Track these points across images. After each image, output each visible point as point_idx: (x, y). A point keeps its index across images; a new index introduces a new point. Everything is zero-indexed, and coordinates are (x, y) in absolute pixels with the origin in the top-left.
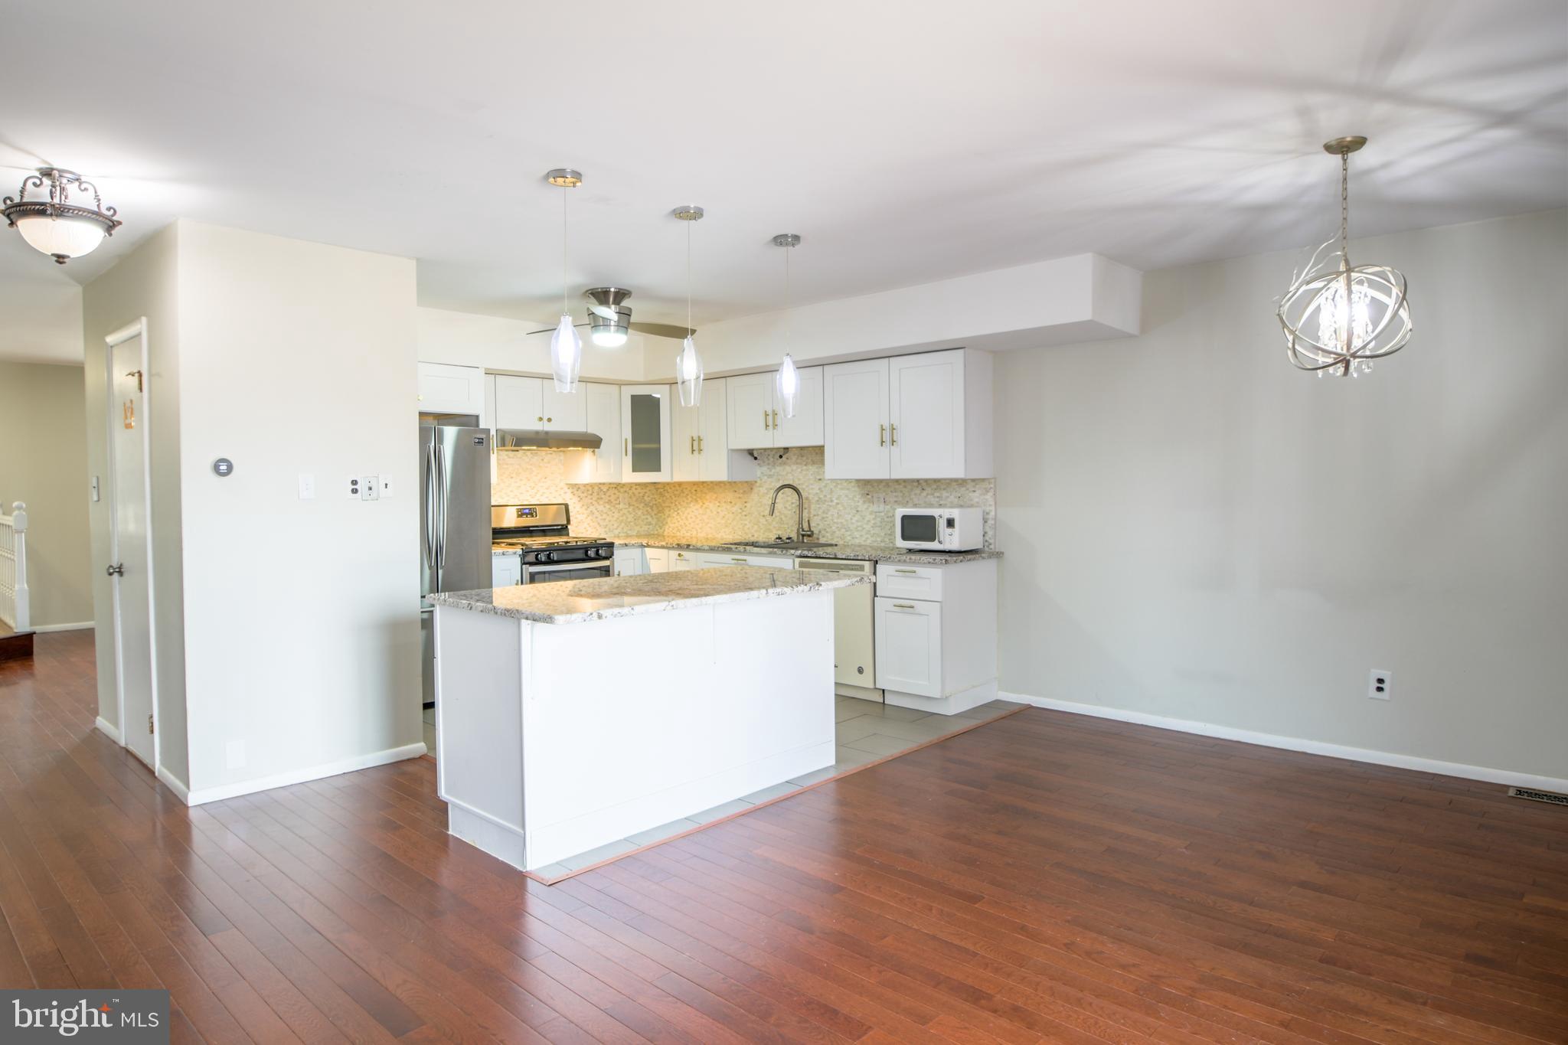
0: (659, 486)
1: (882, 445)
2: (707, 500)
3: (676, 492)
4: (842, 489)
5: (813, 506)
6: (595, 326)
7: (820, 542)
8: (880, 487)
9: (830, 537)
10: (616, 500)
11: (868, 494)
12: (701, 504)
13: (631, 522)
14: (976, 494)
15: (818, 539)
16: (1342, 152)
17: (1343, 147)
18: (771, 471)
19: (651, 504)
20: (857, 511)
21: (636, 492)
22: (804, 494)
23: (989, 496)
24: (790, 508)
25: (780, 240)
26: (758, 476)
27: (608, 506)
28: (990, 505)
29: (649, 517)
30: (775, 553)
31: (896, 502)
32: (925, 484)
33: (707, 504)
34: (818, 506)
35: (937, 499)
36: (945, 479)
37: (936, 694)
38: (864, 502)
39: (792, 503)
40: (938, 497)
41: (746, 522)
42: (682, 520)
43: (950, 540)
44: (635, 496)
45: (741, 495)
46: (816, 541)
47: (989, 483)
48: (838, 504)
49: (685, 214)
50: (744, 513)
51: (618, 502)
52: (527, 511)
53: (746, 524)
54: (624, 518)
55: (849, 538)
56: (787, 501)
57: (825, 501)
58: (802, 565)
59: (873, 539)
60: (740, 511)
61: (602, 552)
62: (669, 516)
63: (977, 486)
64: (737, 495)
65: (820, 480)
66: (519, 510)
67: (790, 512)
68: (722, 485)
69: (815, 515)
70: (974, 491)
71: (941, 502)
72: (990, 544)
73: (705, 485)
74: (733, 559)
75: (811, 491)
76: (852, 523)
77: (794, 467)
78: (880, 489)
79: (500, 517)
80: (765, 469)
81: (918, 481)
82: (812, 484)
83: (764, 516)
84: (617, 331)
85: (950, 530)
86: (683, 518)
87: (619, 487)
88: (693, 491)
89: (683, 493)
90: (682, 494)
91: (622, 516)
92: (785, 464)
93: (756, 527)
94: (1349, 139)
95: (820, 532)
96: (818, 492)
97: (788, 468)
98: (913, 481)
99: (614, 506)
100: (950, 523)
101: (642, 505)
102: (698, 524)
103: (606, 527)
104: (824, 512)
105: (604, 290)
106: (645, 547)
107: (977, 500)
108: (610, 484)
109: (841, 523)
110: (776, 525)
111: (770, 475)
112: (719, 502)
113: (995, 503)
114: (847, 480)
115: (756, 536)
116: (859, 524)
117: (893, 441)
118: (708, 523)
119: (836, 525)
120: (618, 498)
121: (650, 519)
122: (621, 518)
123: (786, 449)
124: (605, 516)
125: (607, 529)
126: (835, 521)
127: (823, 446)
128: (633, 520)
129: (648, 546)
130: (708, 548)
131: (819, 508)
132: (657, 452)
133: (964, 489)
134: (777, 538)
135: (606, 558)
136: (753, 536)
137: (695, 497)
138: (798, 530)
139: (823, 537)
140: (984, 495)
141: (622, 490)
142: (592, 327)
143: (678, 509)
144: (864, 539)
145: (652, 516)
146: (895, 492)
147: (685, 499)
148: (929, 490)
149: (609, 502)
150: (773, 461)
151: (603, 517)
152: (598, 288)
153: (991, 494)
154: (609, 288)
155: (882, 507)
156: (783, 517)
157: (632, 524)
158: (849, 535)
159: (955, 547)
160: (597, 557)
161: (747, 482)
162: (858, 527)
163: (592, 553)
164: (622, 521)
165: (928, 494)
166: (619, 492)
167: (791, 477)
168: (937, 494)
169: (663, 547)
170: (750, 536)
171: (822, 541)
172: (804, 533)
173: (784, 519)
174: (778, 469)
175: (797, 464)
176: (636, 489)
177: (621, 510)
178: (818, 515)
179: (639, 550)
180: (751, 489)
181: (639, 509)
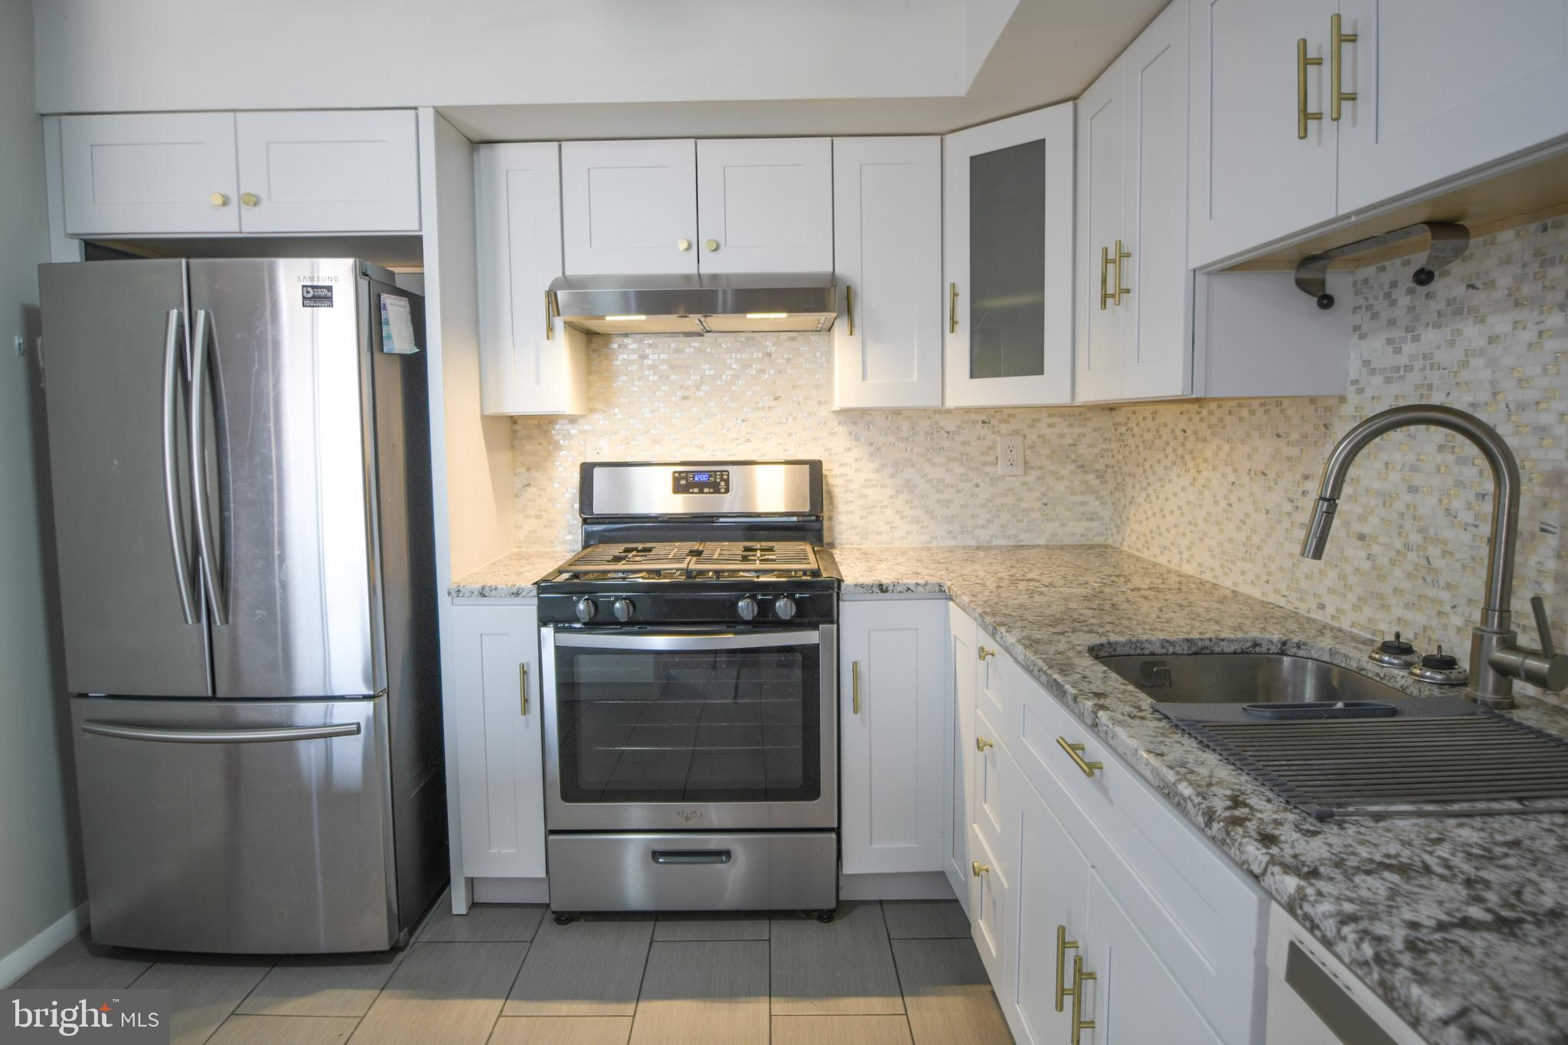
2: (1205, 460)
10: (984, 454)
12: (1193, 472)
13: (1029, 510)
18: (1398, 351)
19: (1100, 466)
26: (1353, 376)
27: (959, 469)
29: (1090, 498)
33: (1208, 473)
42: (1154, 515)
44: (1046, 443)
45: (1294, 451)
51: (991, 458)
52: (704, 478)
54: (1012, 499)
56: (1460, 484)
60: (1287, 507)
61: (786, 605)
62: (1133, 501)
64: (1283, 449)
66: (677, 479)
67: (1466, 537)
73: (1205, 408)
79: (622, 489)
80: (1375, 346)
83: (1362, 537)
86: (1157, 509)
88: (1178, 432)
89: (1160, 437)
90: (1157, 442)
91: (1005, 495)
97: (1472, 333)
99: (977, 470)
101: (1071, 467)
102: (1184, 534)
110: (1406, 585)
111: (1397, 369)
112: (1236, 471)
115: (1331, 609)
118: (1206, 536)
120: (992, 448)
121: (1094, 505)
122: (1001, 501)
124: (948, 494)
128: (1038, 505)
132: (1035, 317)
136: (1322, 607)
137: (1180, 451)
143: (1149, 485)
147: (1161, 456)
149: (965, 459)
150: (1411, 309)
151: (945, 496)
156: (1434, 552)
157: (1035, 515)
161: (1313, 400)
163: (748, 606)
164: (1003, 508)
170: (1312, 604)
173: (1438, 563)
174: (1430, 337)
176: (1051, 426)
177: (1002, 478)
180: (1326, 426)
181: (1060, 479)
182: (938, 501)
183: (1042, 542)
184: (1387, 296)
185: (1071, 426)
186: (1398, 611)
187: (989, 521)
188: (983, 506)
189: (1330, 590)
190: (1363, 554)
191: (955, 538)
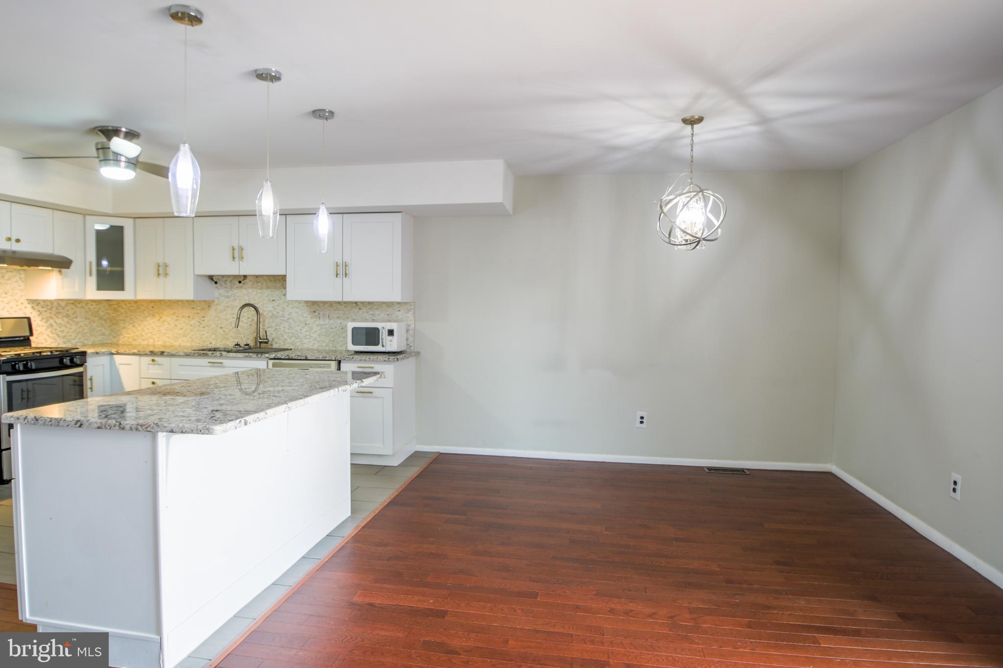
0: (112, 303)
1: (337, 277)
2: (164, 315)
3: (131, 308)
4: (292, 308)
5: (267, 321)
6: (105, 160)
7: (274, 347)
8: (325, 307)
9: (282, 344)
10: (73, 314)
11: (315, 312)
12: (158, 318)
13: (86, 333)
14: (400, 313)
15: (272, 345)
16: (691, 124)
17: (692, 121)
18: (231, 293)
19: (104, 318)
20: (306, 324)
21: (92, 307)
22: (261, 311)
23: (410, 314)
24: (246, 321)
25: (319, 114)
26: (218, 296)
27: (66, 319)
28: (411, 320)
29: (102, 328)
30: (251, 357)
31: (338, 317)
32: (362, 305)
33: (164, 318)
34: (272, 320)
35: (371, 316)
36: (377, 302)
37: (390, 452)
38: (312, 317)
39: (248, 318)
40: (372, 314)
41: (205, 333)
42: (138, 331)
43: (391, 344)
44: (90, 310)
45: (199, 312)
46: (270, 347)
47: (411, 305)
48: (289, 319)
49: (264, 76)
50: (202, 326)
51: (75, 316)
53: (204, 334)
54: (81, 330)
55: (298, 344)
56: (244, 316)
57: (278, 316)
58: (274, 365)
59: (320, 344)
60: (198, 324)
61: (77, 360)
62: (124, 328)
63: (401, 307)
64: (194, 311)
65: (273, 300)
67: (250, 326)
68: (180, 303)
69: (269, 327)
70: (399, 311)
71: (374, 318)
72: (411, 347)
73: (163, 302)
74: (209, 363)
75: (265, 309)
76: (301, 333)
77: (250, 291)
78: (325, 308)
80: (222, 291)
81: (356, 303)
82: (266, 304)
83: (221, 328)
84: (127, 167)
85: (390, 338)
86: (139, 329)
87: (76, 303)
88: (150, 307)
89: (139, 309)
91: (79, 328)
92: (241, 287)
93: (213, 336)
94: (696, 117)
95: (273, 339)
96: (272, 309)
97: (244, 291)
98: (351, 303)
99: (71, 320)
100: (391, 333)
101: (97, 318)
103: (64, 337)
104: (277, 325)
105: (114, 128)
106: (114, 354)
107: (401, 317)
108: (68, 300)
109: (292, 333)
110: (233, 335)
111: (228, 296)
112: (177, 317)
113: (415, 318)
114: (297, 301)
115: (213, 343)
116: (308, 333)
117: (346, 275)
118: (165, 333)
119: (287, 334)
120: (75, 312)
122: (78, 330)
123: (245, 276)
124: (63, 328)
125: (65, 340)
126: (287, 331)
127: (286, 276)
128: (89, 331)
129: (118, 353)
130: (183, 354)
131: (273, 321)
132: (121, 275)
133: (391, 309)
134: (236, 345)
135: (81, 365)
136: (211, 343)
137: (151, 313)
138: (256, 338)
139: (276, 343)
140: (406, 313)
141: (79, 306)
142: (101, 161)
143: (135, 322)
144: (311, 344)
145: (105, 328)
146: (338, 310)
147: (141, 314)
148: (364, 310)
149: (68, 316)
150: (231, 285)
152: (108, 127)
153: (411, 313)
154: (120, 128)
155: (327, 321)
157: (88, 335)
158: (299, 342)
159: (394, 348)
160: (72, 364)
161: (204, 301)
162: (306, 335)
163: (67, 361)
164: (79, 333)
165: (363, 313)
166: (77, 307)
167: (247, 298)
168: (371, 312)
169: (134, 354)
170: (208, 343)
171: (275, 346)
172: (260, 340)
175: (252, 288)
176: (92, 305)
177: (79, 323)
178: (271, 327)
179: (107, 358)
180: (209, 306)
181: (94, 322)
182: (60, 331)
183: (90, 343)
184: (225, 282)
185: (97, 305)
186: (232, 340)
187: (75, 337)
188: (73, 332)
189: (213, 339)
190: (222, 331)
191: (65, 344)
